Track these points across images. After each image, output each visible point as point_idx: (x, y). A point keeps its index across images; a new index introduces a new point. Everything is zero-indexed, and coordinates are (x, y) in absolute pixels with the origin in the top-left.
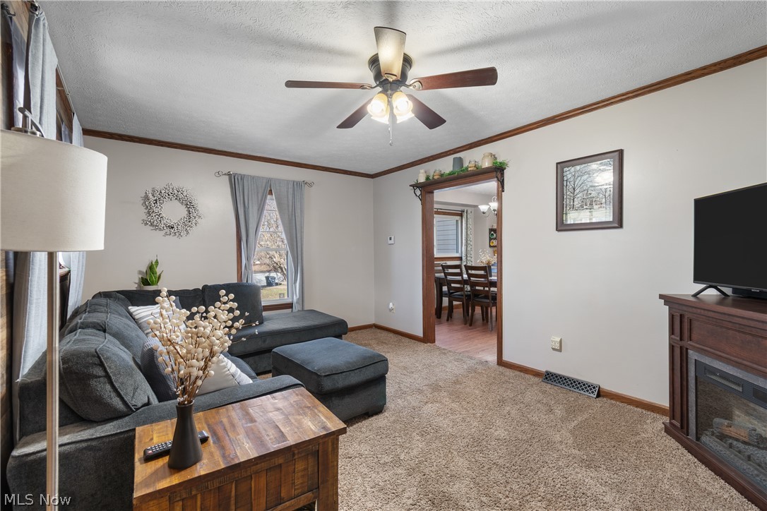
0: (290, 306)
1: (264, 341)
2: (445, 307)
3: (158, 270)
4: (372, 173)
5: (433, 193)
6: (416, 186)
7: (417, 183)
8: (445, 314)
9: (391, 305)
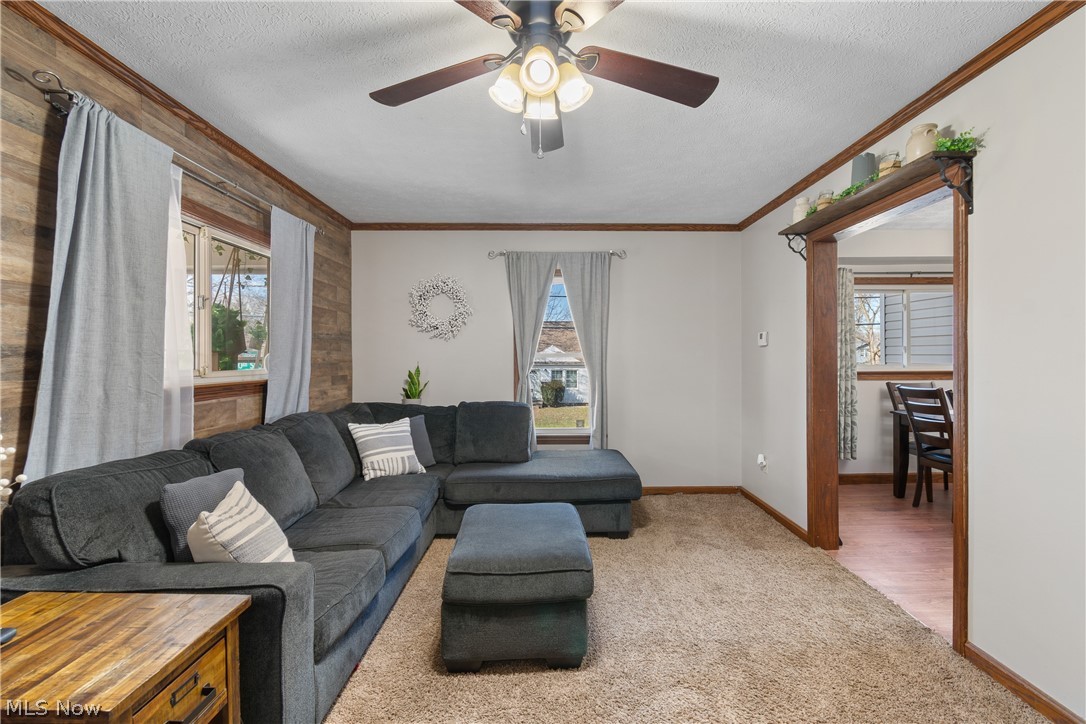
0: (585, 440)
1: (498, 490)
2: (913, 476)
3: (422, 380)
4: (737, 222)
5: (834, 241)
6: (791, 232)
7: (792, 227)
8: (911, 488)
9: (760, 459)
